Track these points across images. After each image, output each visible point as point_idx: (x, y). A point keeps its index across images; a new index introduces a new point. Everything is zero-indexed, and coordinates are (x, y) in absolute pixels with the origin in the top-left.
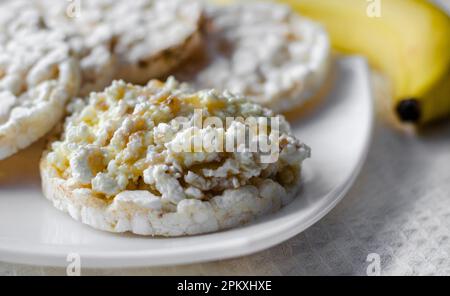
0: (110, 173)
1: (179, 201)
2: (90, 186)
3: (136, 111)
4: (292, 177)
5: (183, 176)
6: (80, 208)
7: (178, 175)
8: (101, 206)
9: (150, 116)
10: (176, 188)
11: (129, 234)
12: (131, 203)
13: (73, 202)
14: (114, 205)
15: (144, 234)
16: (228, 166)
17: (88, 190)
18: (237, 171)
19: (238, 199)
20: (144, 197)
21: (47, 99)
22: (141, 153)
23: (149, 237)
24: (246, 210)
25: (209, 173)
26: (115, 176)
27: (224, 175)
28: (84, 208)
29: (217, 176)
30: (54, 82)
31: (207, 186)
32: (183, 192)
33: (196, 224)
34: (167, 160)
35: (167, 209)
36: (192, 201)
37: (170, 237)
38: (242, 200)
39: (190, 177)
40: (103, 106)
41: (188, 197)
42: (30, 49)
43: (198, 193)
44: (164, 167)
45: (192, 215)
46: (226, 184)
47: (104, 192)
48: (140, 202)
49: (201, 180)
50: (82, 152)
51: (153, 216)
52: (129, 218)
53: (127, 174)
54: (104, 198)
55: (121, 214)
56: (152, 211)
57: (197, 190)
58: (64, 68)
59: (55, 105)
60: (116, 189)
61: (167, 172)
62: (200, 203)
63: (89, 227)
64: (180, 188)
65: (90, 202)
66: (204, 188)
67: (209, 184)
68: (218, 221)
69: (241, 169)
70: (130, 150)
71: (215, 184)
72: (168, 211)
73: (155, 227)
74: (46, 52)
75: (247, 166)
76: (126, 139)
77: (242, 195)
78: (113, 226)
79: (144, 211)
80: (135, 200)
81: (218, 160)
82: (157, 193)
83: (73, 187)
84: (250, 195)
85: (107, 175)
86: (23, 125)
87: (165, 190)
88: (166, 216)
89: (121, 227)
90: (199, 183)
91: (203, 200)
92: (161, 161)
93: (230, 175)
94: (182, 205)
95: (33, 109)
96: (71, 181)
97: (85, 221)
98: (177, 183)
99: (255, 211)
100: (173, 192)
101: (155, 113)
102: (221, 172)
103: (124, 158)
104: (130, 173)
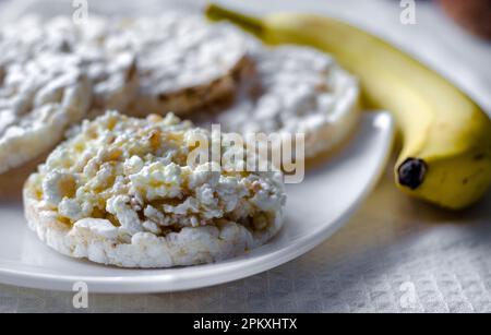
0: (77, 199)
1: (134, 233)
2: (56, 210)
3: (116, 141)
4: (265, 224)
5: (142, 210)
6: (46, 231)
7: (137, 207)
8: (63, 230)
9: (127, 148)
10: (134, 220)
11: (85, 260)
12: (88, 229)
13: (40, 223)
14: (73, 231)
15: (99, 261)
16: (187, 204)
17: (54, 213)
18: (196, 210)
19: (193, 238)
20: (103, 226)
21: (46, 121)
22: (109, 182)
23: (103, 265)
24: (202, 249)
25: (169, 209)
26: (82, 202)
27: (183, 213)
28: (48, 231)
29: (176, 212)
30: (56, 105)
31: (166, 222)
32: (141, 225)
33: (149, 257)
34: (130, 192)
35: (122, 240)
36: (146, 235)
37: (123, 268)
38: (199, 239)
39: (149, 210)
40: (93, 135)
41: (145, 230)
42: (44, 71)
43: (153, 227)
44: (124, 198)
45: (145, 248)
46: (185, 221)
47: (69, 217)
48: (96, 230)
49: (160, 215)
50: (54, 175)
51: (107, 245)
52: (86, 244)
53: (92, 202)
54: (68, 223)
55: (79, 240)
56: (107, 239)
57: (153, 224)
58: (69, 92)
59: (53, 128)
60: (79, 215)
61: (128, 203)
62: (154, 237)
63: (52, 249)
64: (138, 221)
65: (53, 224)
66: (162, 223)
67: (168, 219)
68: (172, 258)
69: (201, 209)
70: (99, 179)
71: (175, 221)
72: (124, 242)
73: (109, 256)
74: (57, 74)
75: (208, 206)
76: (97, 167)
77: (198, 235)
78: (72, 251)
79: (99, 238)
80: (92, 228)
81: (180, 197)
82: (116, 223)
83: (41, 209)
84: (208, 236)
85: (73, 201)
86: (15, 144)
87: (124, 222)
88: (120, 246)
89: (78, 253)
90: (157, 218)
91: (158, 235)
92: (125, 192)
93: (190, 214)
94: (136, 237)
95: (29, 130)
96: (43, 203)
97: (49, 244)
98: (136, 215)
99: (214, 251)
100: (130, 223)
101: (133, 145)
102: (180, 209)
103: (92, 186)
104: (95, 201)
